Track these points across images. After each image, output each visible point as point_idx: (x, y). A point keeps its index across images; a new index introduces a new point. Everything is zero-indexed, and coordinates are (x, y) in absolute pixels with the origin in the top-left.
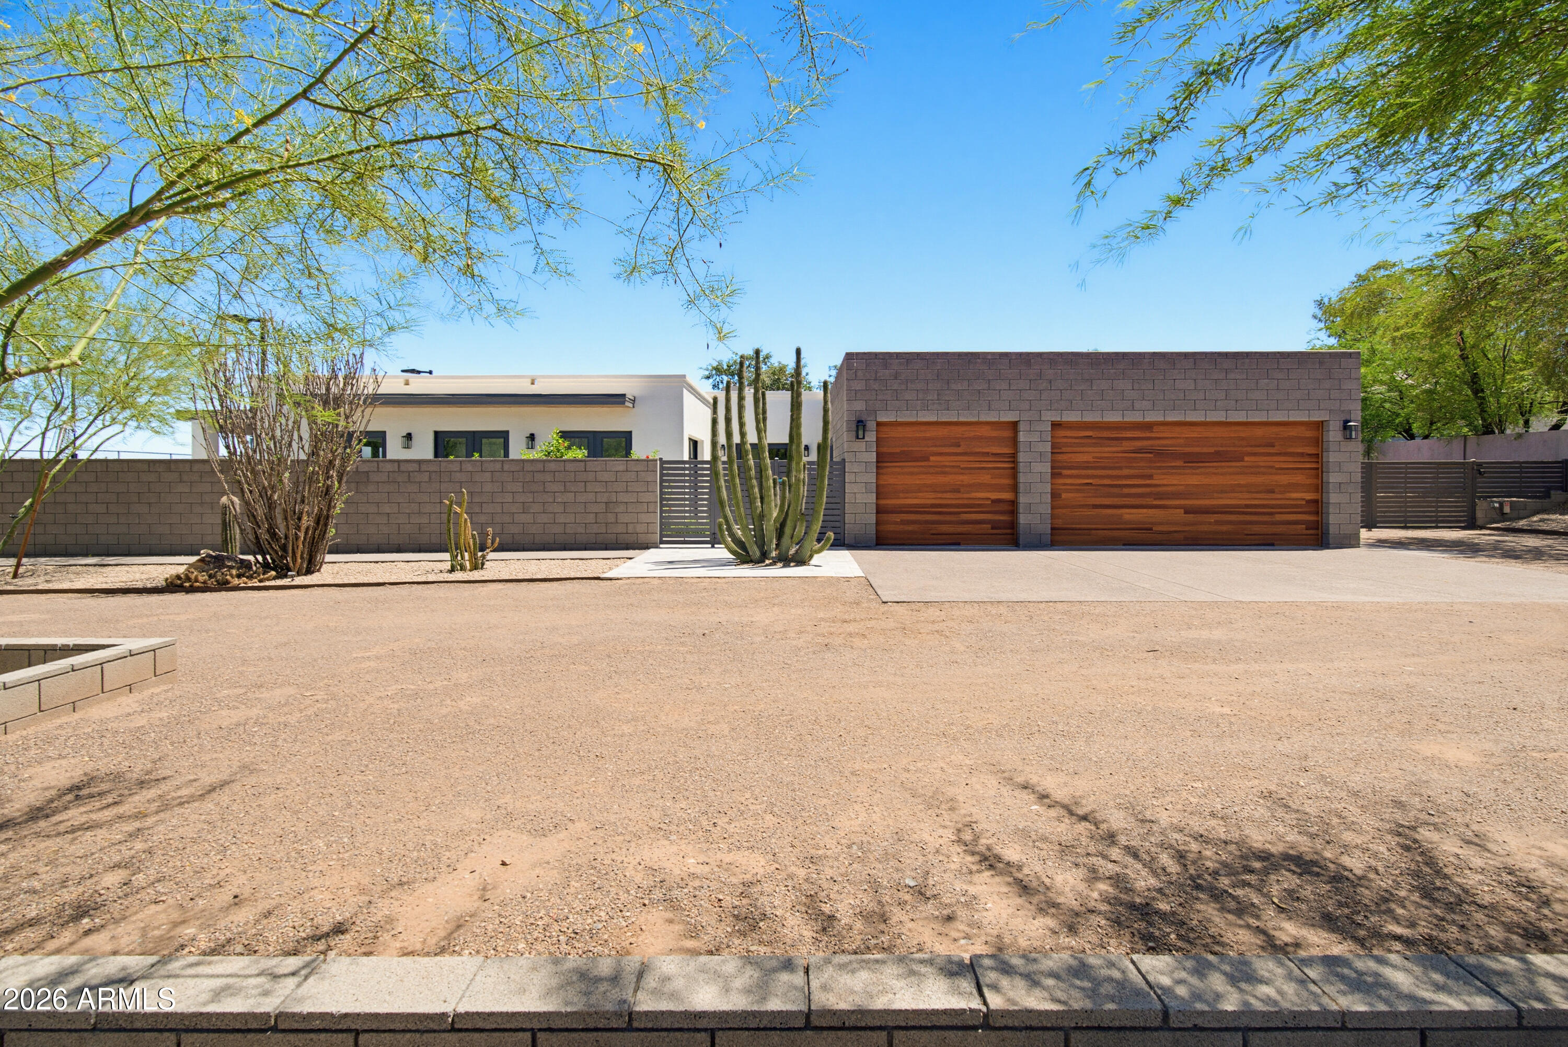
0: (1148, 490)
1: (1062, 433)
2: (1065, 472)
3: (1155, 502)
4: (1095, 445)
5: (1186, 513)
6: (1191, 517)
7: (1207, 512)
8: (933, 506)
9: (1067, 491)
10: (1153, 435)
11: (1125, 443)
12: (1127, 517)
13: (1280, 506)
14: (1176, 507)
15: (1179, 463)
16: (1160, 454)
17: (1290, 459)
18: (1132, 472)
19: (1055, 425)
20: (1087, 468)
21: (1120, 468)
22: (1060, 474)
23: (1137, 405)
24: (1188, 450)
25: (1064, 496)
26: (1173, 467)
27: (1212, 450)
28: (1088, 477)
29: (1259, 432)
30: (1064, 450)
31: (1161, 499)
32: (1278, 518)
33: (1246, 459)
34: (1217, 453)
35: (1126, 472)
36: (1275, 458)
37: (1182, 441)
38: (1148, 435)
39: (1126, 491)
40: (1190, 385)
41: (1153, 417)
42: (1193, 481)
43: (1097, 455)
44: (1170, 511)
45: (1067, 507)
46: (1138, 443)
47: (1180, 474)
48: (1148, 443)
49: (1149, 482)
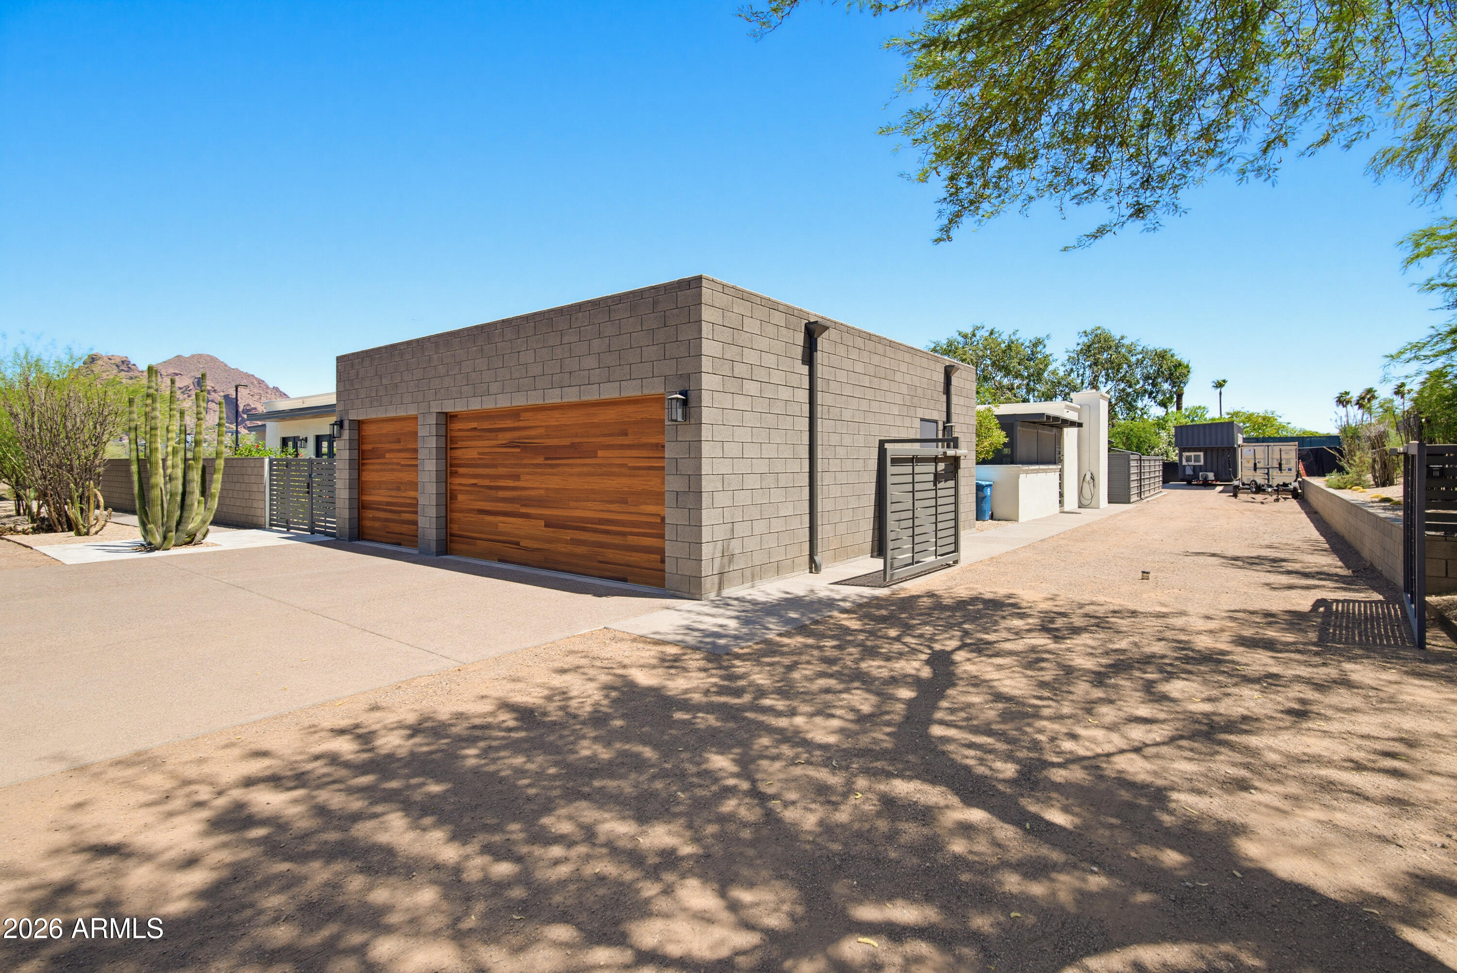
0: (517, 494)
1: (453, 425)
2: (461, 470)
3: (523, 510)
4: (480, 438)
5: (546, 526)
6: (550, 532)
7: (564, 527)
8: (389, 504)
9: (462, 493)
10: (521, 424)
11: (501, 435)
12: (502, 527)
13: (634, 524)
14: (539, 518)
15: (540, 460)
16: (525, 447)
17: (644, 453)
18: (504, 471)
21: (495, 466)
22: (450, 472)
24: (549, 442)
25: (460, 497)
26: (535, 465)
27: (566, 442)
28: (474, 476)
29: (609, 415)
30: (453, 444)
32: (632, 540)
33: (600, 453)
34: (573, 445)
35: (501, 471)
36: (628, 453)
37: (543, 431)
38: (517, 424)
39: (501, 494)
40: (530, 356)
41: (520, 401)
42: (554, 482)
43: (480, 450)
44: (534, 522)
45: (461, 511)
46: (509, 435)
47: (542, 474)
48: (516, 434)
49: (517, 484)
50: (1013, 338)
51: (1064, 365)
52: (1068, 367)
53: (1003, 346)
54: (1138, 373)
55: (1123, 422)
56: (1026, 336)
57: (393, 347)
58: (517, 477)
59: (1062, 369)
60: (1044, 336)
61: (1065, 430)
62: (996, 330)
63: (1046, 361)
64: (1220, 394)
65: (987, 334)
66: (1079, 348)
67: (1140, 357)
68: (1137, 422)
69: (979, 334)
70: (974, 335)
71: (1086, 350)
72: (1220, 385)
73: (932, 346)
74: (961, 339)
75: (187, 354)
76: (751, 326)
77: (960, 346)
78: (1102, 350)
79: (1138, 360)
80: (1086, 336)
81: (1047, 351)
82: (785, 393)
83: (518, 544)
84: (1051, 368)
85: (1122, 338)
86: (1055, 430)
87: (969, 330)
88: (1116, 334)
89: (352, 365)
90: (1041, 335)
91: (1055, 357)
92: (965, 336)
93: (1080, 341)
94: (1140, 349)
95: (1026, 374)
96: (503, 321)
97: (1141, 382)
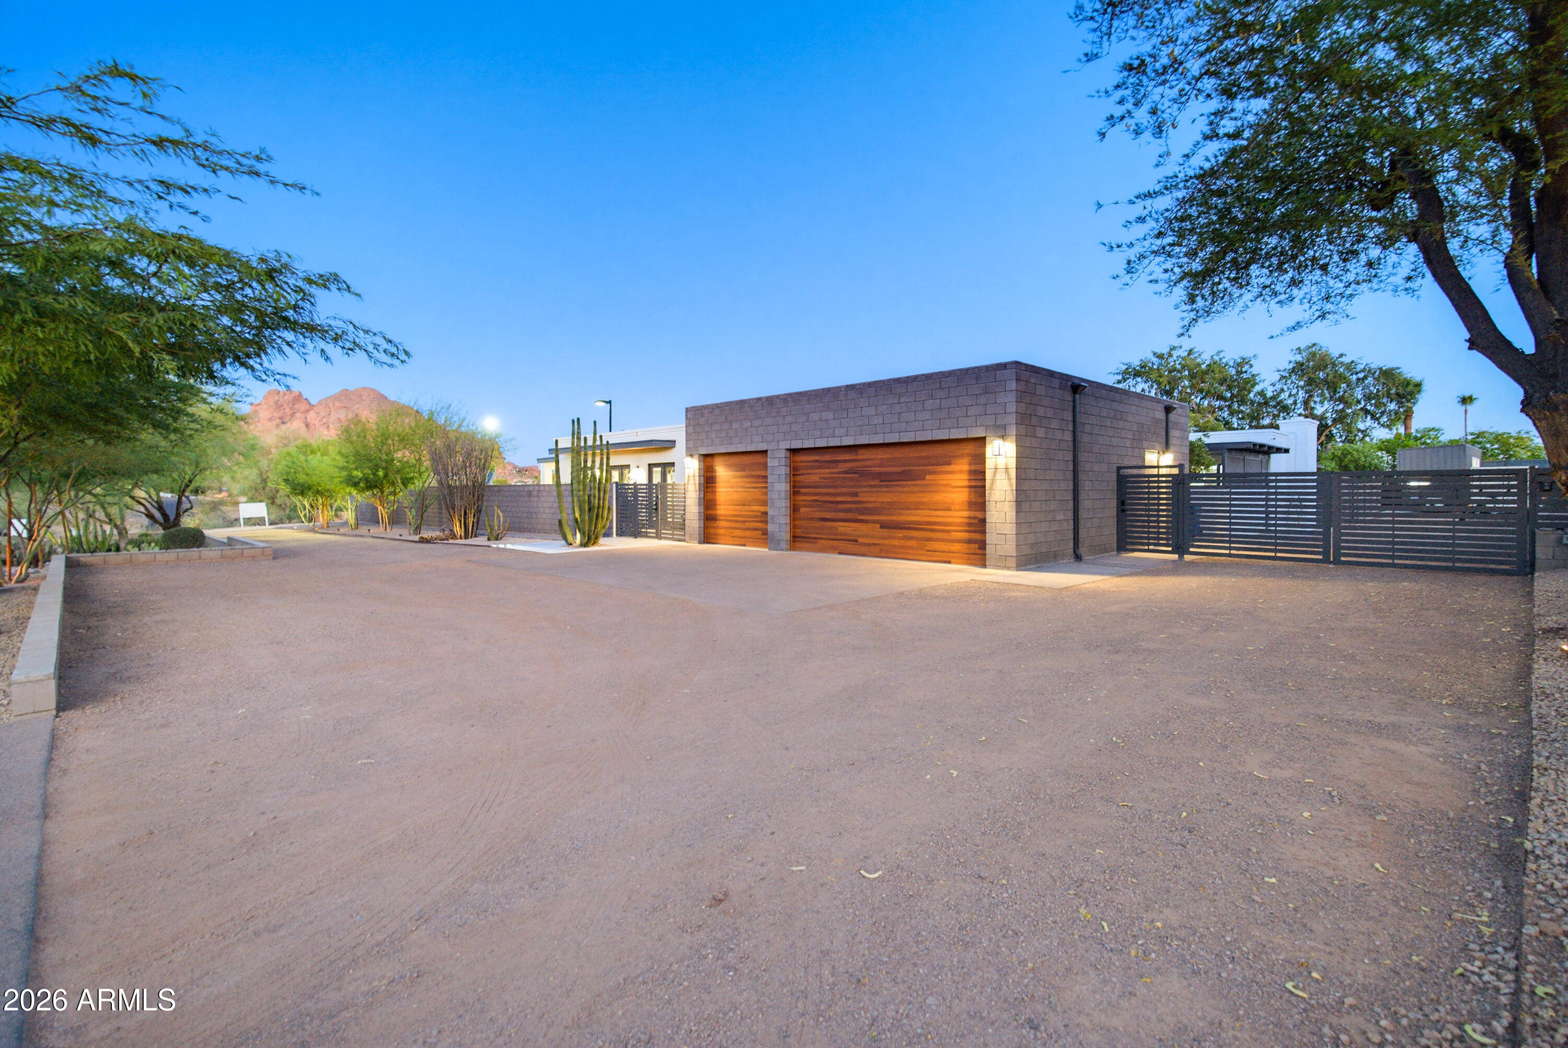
0: (854, 506)
1: (801, 458)
2: (803, 490)
3: (860, 517)
4: (822, 467)
5: (882, 527)
6: (884, 531)
7: (897, 527)
9: (805, 506)
10: (860, 457)
11: (841, 465)
12: (841, 530)
13: (956, 524)
14: (874, 522)
15: (877, 482)
16: (862, 473)
18: (844, 490)
19: (794, 451)
20: (816, 487)
21: (837, 487)
22: (799, 492)
23: (837, 432)
24: (883, 469)
25: (802, 510)
26: (872, 486)
27: (900, 470)
28: (815, 494)
29: (938, 451)
30: (802, 472)
31: (863, 514)
32: (954, 535)
33: (927, 477)
34: (904, 473)
35: (841, 490)
36: (952, 478)
37: (878, 462)
38: (856, 456)
39: (840, 506)
40: (872, 411)
42: (887, 498)
43: (822, 476)
44: (870, 525)
45: (803, 519)
46: (848, 465)
47: (877, 492)
48: (855, 464)
49: (856, 499)
50: (1216, 358)
51: (1273, 385)
52: (1278, 387)
53: (1203, 366)
54: (1359, 393)
55: (1341, 444)
56: (1230, 356)
57: (742, 402)
58: (856, 495)
59: (1271, 389)
60: (1251, 356)
61: (1273, 456)
62: (1195, 350)
63: (1252, 382)
64: (1466, 411)
65: (1186, 354)
66: (1291, 366)
67: (1361, 375)
68: (1359, 445)
69: (1175, 354)
70: (1170, 355)
71: (1298, 369)
72: (1466, 400)
73: (1124, 367)
74: (1155, 360)
75: (352, 388)
76: (1041, 390)
77: (1155, 367)
78: (1318, 368)
79: (1358, 379)
80: (1300, 353)
81: (1254, 370)
82: (1058, 435)
83: (856, 541)
84: (1258, 388)
85: (1341, 356)
86: (1261, 456)
87: (1165, 350)
88: (1335, 353)
89: (702, 415)
90: (1247, 354)
91: (1262, 377)
92: (1160, 357)
93: (1293, 359)
94: (1361, 367)
95: (1229, 395)
96: (847, 386)
97: (1363, 403)
